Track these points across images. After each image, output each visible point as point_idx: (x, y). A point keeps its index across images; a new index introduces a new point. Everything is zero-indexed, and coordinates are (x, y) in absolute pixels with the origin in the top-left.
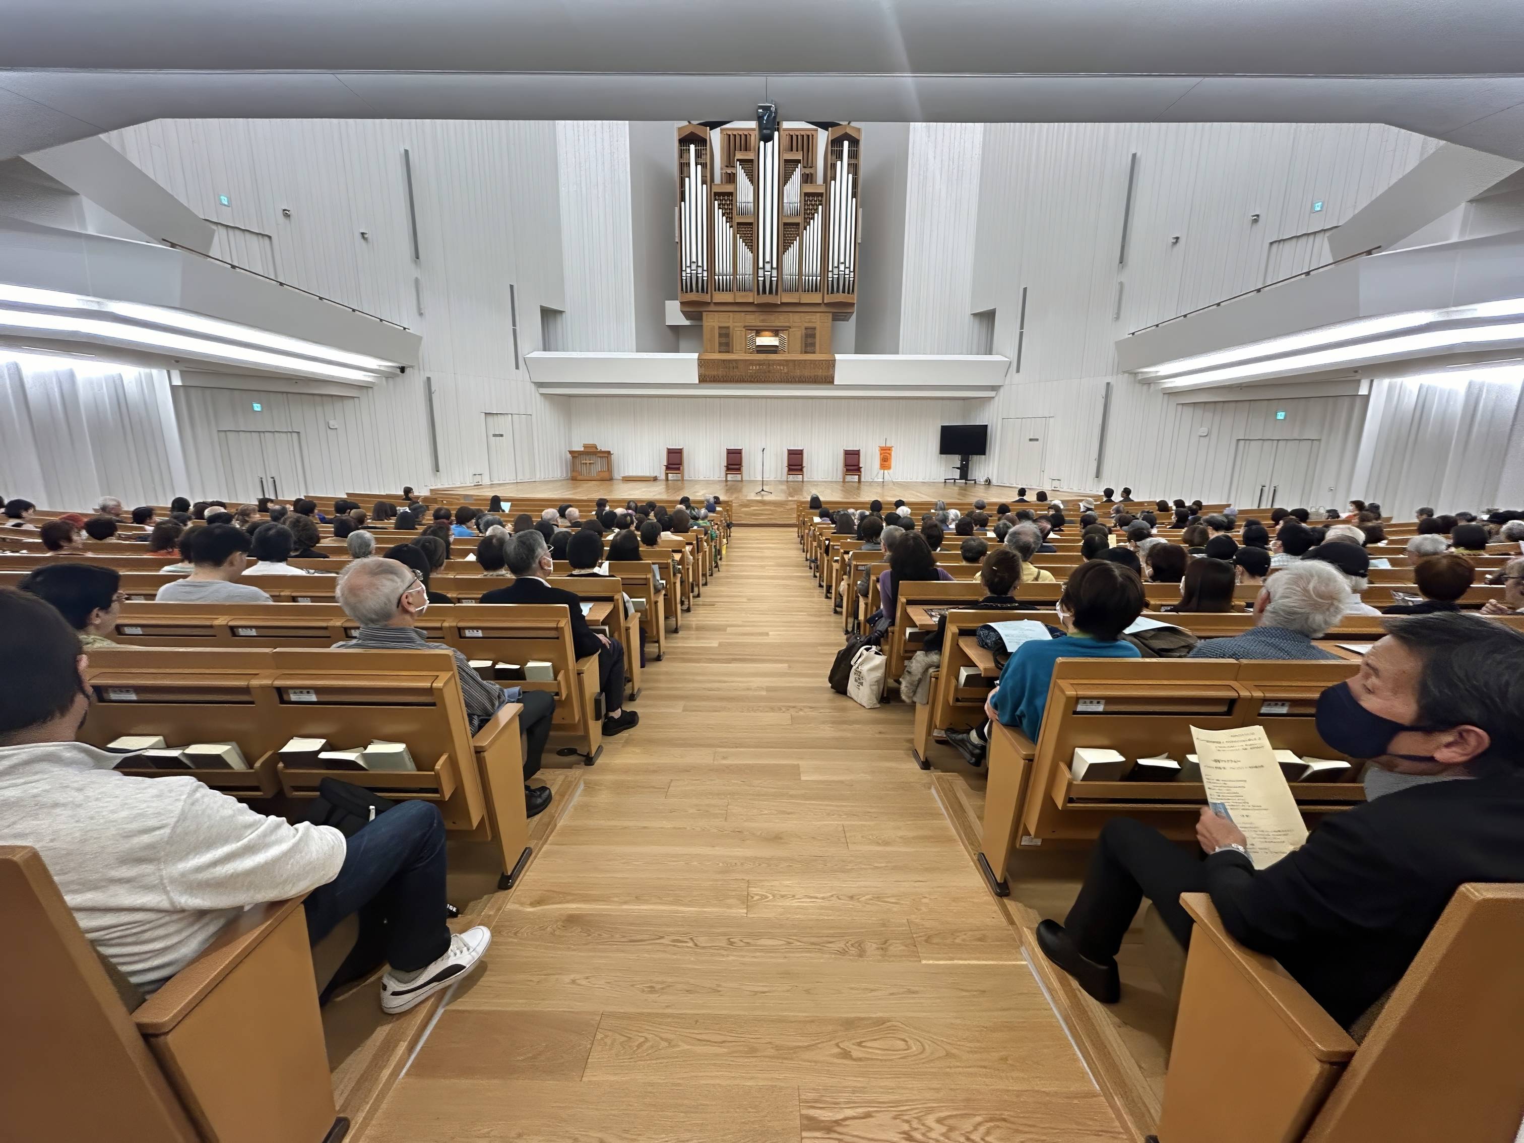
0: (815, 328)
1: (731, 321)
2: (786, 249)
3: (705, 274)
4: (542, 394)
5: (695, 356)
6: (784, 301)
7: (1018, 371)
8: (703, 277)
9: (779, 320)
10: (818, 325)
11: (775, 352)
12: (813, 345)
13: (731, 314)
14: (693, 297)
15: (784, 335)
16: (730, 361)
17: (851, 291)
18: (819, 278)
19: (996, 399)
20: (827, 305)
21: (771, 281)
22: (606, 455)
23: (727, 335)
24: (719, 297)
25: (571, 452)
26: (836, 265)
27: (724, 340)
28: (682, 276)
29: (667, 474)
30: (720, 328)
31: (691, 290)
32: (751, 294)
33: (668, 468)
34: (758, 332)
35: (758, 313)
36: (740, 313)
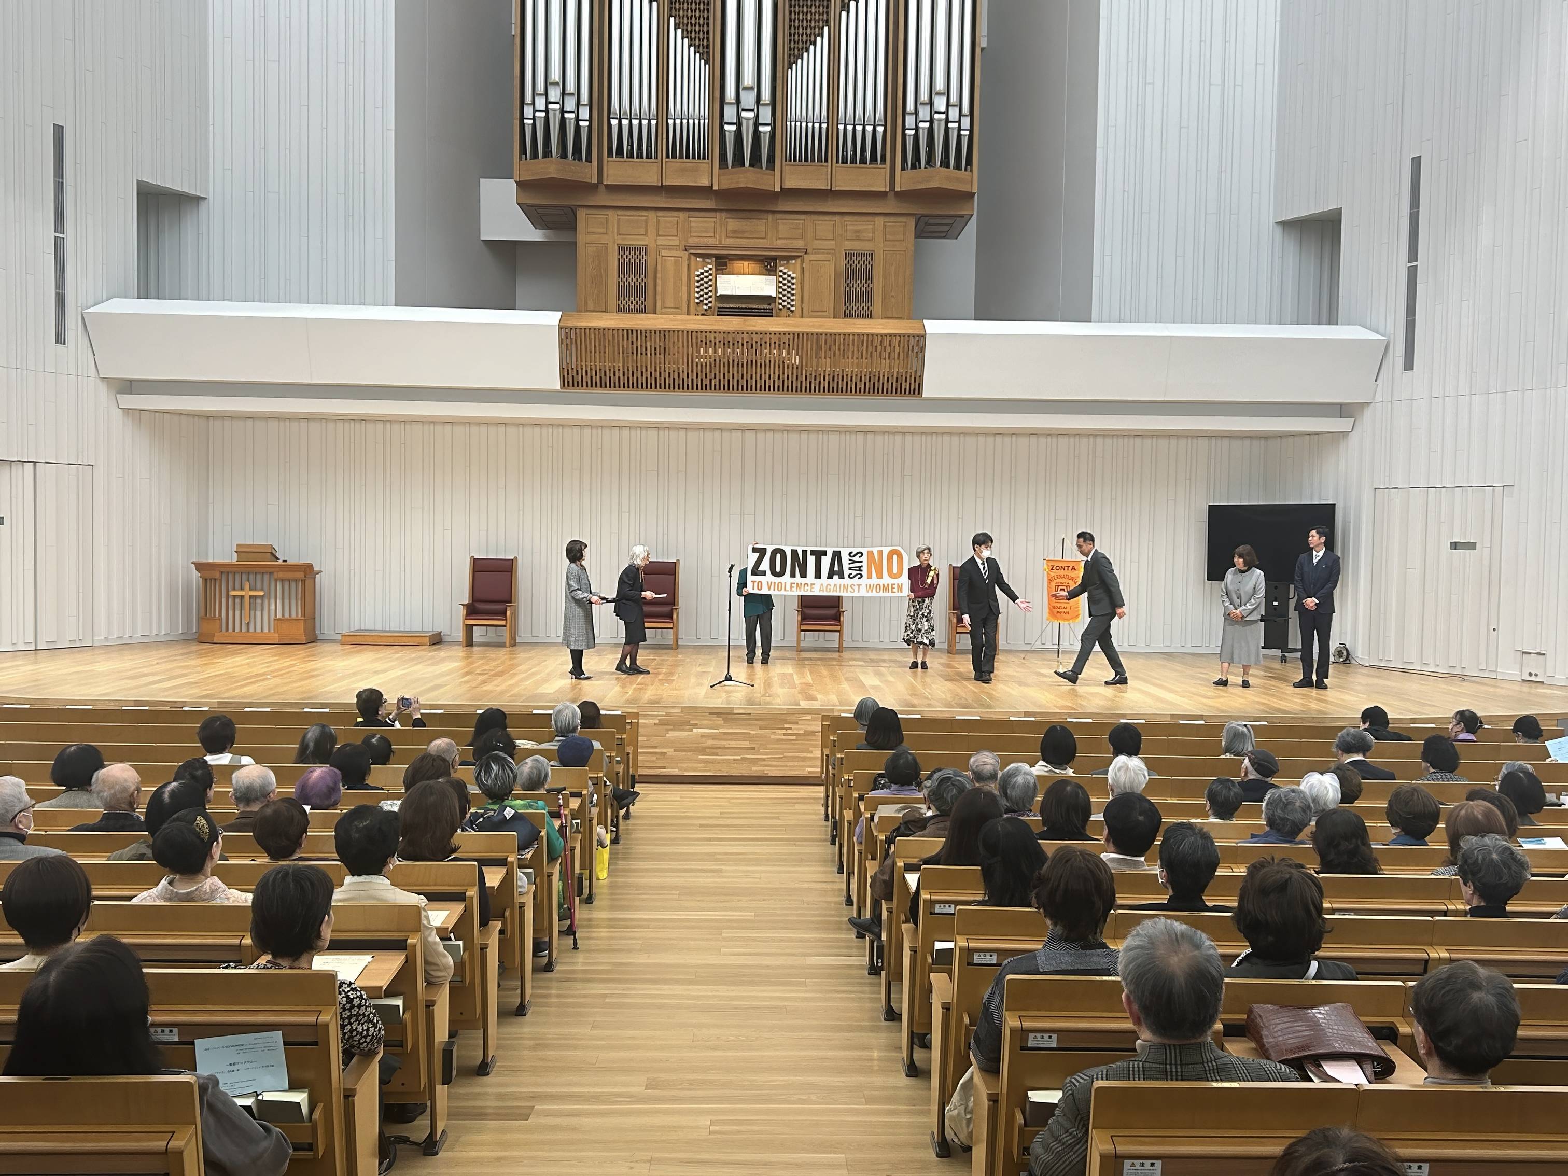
0: (871, 255)
1: (651, 229)
2: (794, 56)
3: (584, 113)
4: (127, 411)
5: (553, 318)
6: (788, 185)
7: (1409, 365)
8: (577, 120)
9: (776, 234)
10: (879, 248)
11: (768, 314)
12: (867, 296)
13: (652, 215)
14: (551, 168)
15: (790, 271)
16: (646, 334)
17: (964, 161)
18: (880, 129)
19: (1354, 438)
20: (902, 196)
21: (757, 135)
22: (300, 575)
23: (641, 268)
25: (200, 567)
26: (924, 96)
27: (632, 280)
28: (522, 118)
29: (469, 629)
30: (621, 248)
31: (547, 153)
32: (704, 165)
33: (472, 610)
34: (723, 263)
35: (724, 215)
36: (675, 213)
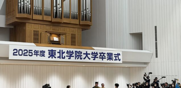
0: (75, 34)
1: (40, 28)
9: (60, 30)
12: (75, 42)
13: (39, 25)
18: (77, 13)
20: (81, 25)
23: (37, 35)
24: (35, 17)
26: (84, 8)
28: (18, 5)
30: (34, 31)
31: (23, 12)
32: (50, 17)
34: (51, 35)
35: (52, 26)
36: (44, 25)
